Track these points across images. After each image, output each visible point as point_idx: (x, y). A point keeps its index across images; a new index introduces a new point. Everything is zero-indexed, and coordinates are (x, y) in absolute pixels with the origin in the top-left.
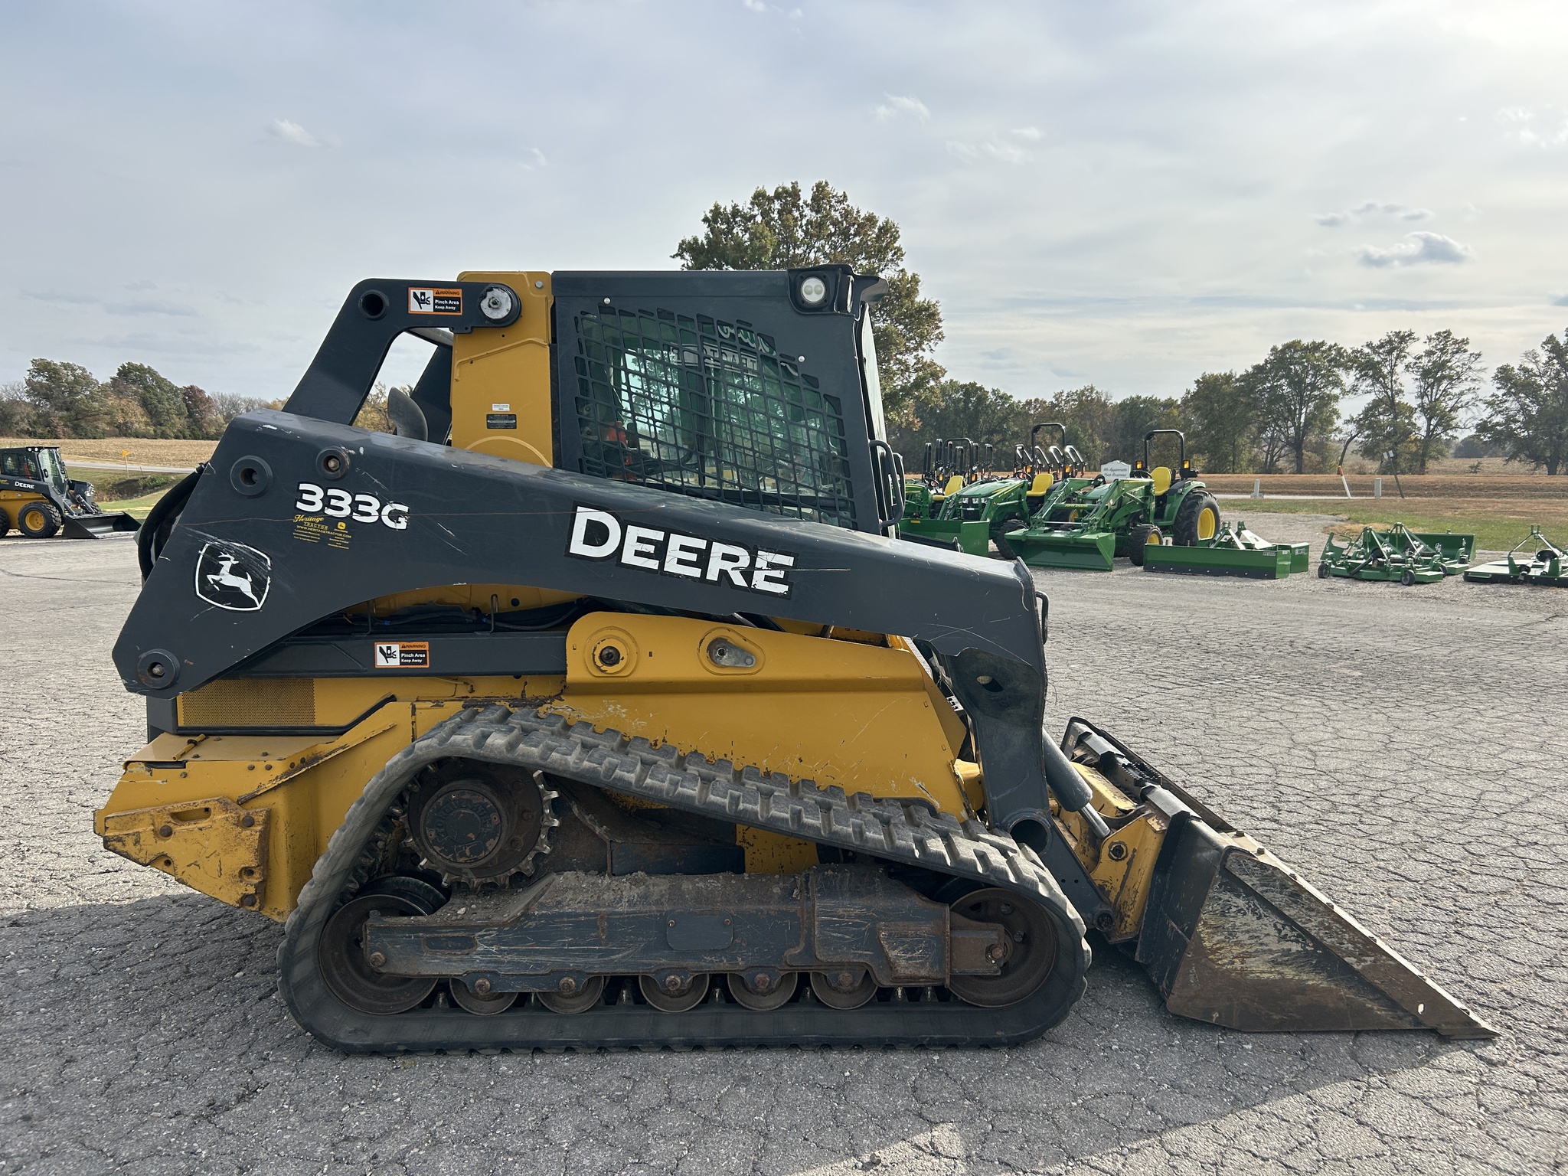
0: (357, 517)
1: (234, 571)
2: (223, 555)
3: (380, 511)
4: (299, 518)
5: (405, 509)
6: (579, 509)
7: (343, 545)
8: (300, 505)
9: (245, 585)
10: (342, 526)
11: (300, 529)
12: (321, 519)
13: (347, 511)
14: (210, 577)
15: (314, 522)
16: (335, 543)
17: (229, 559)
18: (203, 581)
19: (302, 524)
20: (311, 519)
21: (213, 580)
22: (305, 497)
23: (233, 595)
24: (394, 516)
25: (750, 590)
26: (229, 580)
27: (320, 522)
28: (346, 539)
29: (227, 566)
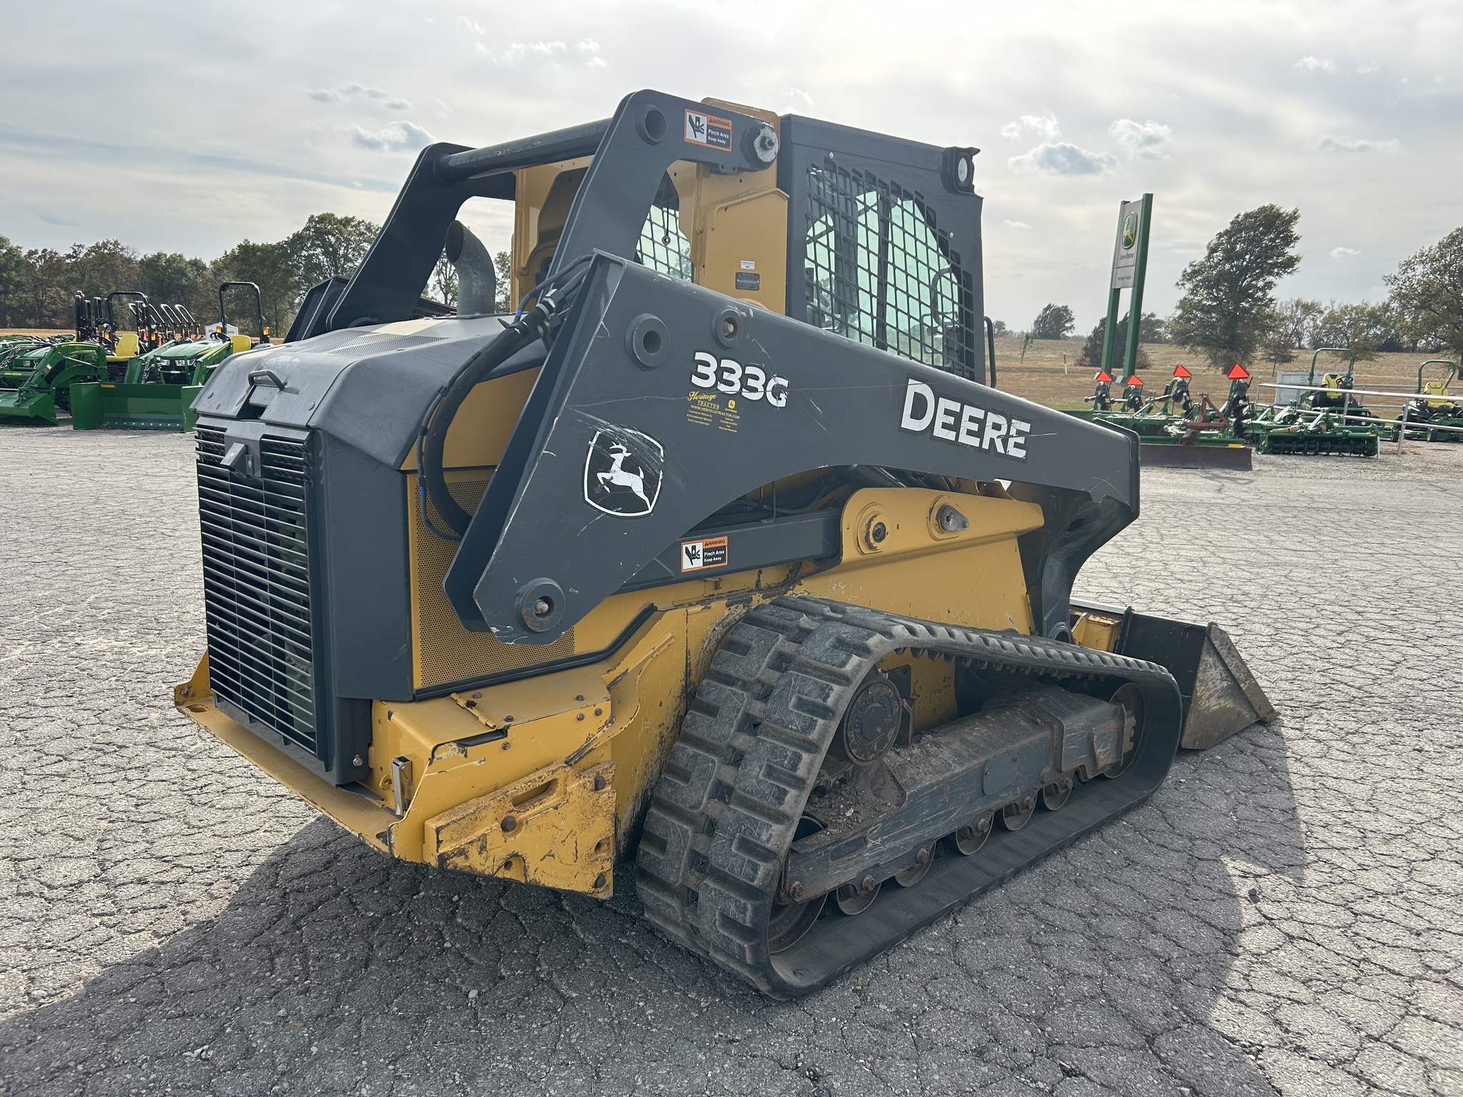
0: (746, 394)
1: (628, 466)
2: (615, 446)
3: (765, 386)
4: (694, 395)
5: (785, 383)
6: (911, 381)
7: (732, 427)
8: (695, 380)
9: (635, 483)
10: (732, 404)
11: (696, 410)
12: (714, 397)
13: (737, 388)
14: (600, 475)
15: (707, 400)
16: (724, 425)
17: (621, 451)
18: (593, 480)
19: (695, 402)
20: (704, 397)
21: (604, 479)
22: (701, 369)
23: (623, 497)
24: (777, 391)
25: (1006, 456)
26: (620, 477)
27: (713, 401)
28: (735, 420)
29: (619, 458)
